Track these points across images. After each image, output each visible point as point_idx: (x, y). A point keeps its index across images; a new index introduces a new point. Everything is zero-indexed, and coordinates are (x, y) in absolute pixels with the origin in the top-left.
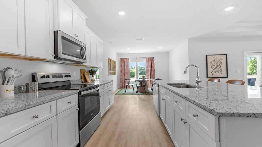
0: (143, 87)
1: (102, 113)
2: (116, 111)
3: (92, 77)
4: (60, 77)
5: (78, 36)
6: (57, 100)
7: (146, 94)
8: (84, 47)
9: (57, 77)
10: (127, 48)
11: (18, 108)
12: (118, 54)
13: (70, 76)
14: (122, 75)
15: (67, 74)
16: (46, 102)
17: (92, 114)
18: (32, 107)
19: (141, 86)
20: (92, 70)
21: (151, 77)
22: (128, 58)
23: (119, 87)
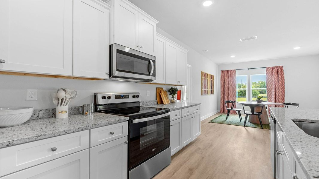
0: (256, 115)
1: (173, 149)
2: (199, 148)
3: (172, 97)
4: (125, 98)
5: (141, 47)
6: (91, 130)
7: (262, 128)
8: (152, 60)
9: (122, 98)
10: (231, 56)
11: (26, 138)
12: (218, 65)
13: (138, 96)
14: (224, 95)
15: (134, 95)
16: (70, 132)
17: (154, 150)
18: (47, 137)
19: (253, 113)
20: (172, 88)
21: (276, 100)
22: (235, 71)
23: (219, 111)
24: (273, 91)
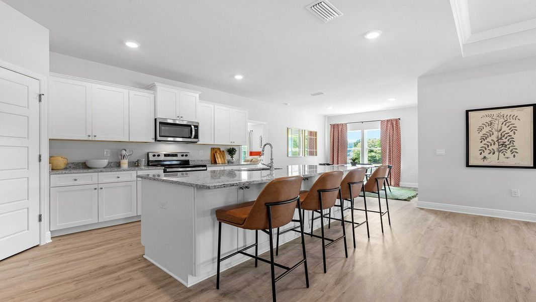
3: (231, 157)
8: (194, 126)
9: (171, 156)
14: (333, 156)
15: (182, 154)
20: (230, 148)
22: (346, 124)
24: (388, 151)
